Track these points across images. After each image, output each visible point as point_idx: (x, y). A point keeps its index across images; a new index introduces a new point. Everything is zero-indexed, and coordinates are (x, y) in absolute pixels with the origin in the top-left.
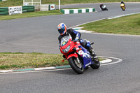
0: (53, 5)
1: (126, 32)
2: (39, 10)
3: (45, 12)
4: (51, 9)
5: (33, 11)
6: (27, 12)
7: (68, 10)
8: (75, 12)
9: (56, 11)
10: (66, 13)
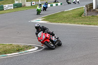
0: (34, 2)
2: (25, 6)
3: (28, 7)
4: (33, 5)
5: (21, 7)
6: (17, 7)
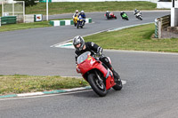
0: (40, 15)
1: (131, 47)
2: (22, 21)
3: (30, 24)
4: (37, 20)
5: (15, 23)
6: (8, 24)
7: (59, 21)
8: (66, 24)
9: (43, 23)
10: (55, 25)
